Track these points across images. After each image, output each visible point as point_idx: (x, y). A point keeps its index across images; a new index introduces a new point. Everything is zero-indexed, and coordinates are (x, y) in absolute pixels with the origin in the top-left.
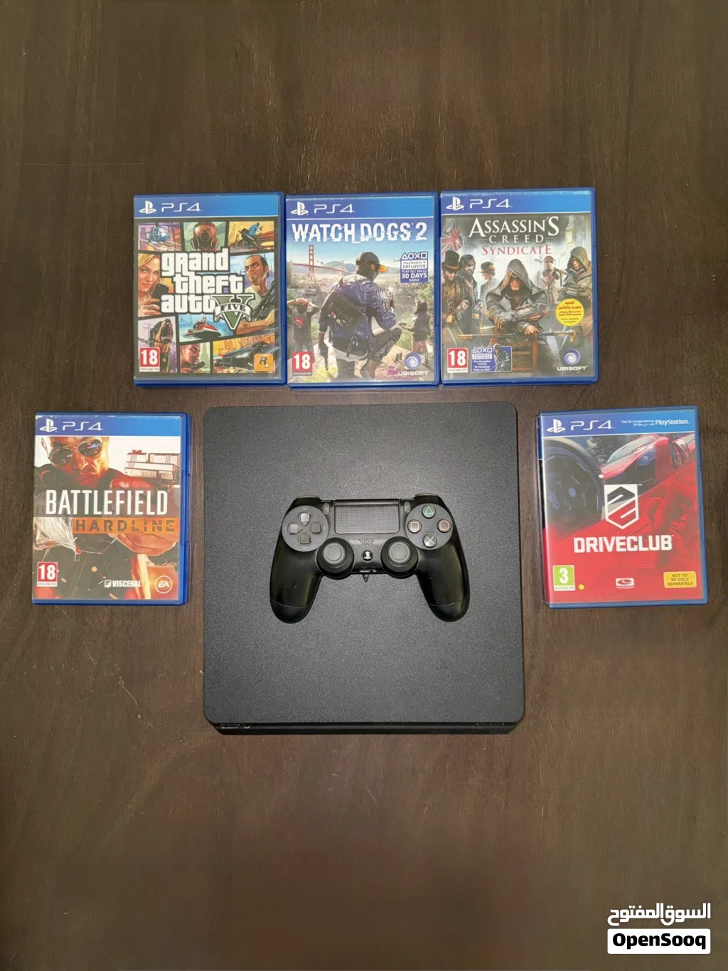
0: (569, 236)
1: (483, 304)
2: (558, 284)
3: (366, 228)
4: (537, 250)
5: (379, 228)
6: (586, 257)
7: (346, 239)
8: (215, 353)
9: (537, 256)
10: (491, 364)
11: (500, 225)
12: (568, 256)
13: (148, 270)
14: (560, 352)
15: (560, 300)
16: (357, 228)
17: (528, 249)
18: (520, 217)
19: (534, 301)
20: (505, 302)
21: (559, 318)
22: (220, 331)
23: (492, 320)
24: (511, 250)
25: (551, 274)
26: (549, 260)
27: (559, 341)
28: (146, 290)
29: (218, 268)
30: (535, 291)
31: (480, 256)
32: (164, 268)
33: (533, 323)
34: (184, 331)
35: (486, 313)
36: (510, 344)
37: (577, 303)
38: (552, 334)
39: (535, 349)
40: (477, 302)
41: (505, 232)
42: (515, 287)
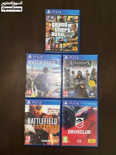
0: (92, 66)
1: (72, 81)
2: (89, 77)
3: (45, 62)
4: (85, 69)
5: (48, 62)
6: (96, 71)
7: (41, 64)
8: (64, 46)
9: (85, 70)
10: (74, 94)
11: (76, 63)
12: (92, 70)
13: (48, 26)
14: (90, 93)
15: (90, 80)
16: (43, 62)
17: (82, 69)
18: (81, 61)
19: (83, 80)
20: (77, 80)
21: (89, 84)
22: (65, 41)
23: (74, 84)
24: (78, 68)
25: (88, 74)
26: (87, 71)
27: (89, 90)
28: (48, 31)
29: (65, 26)
30: (84, 78)
31: (71, 69)
32: (52, 26)
33: (83, 85)
34: (56, 41)
35: (73, 83)
36: (78, 90)
37: (94, 81)
38: (88, 88)
39: (84, 91)
40: (71, 80)
41: (77, 64)
42: (79, 77)
